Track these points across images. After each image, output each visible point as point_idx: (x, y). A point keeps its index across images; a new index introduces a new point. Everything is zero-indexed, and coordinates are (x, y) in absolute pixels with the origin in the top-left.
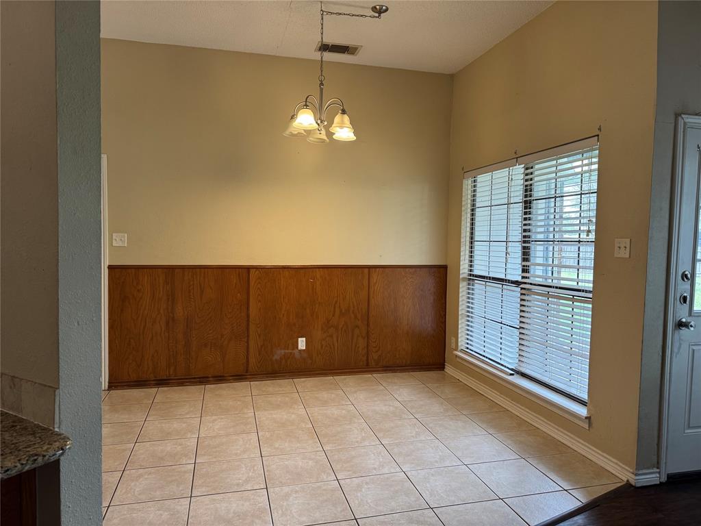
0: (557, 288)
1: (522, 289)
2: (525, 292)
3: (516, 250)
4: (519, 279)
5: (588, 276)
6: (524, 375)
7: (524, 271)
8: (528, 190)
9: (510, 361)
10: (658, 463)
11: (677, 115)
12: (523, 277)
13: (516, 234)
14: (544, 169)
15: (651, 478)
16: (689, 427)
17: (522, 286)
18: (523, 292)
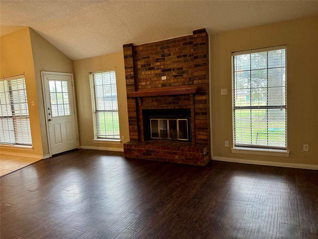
0: (22, 116)
1: (13, 118)
2: (14, 119)
3: (9, 107)
4: (12, 115)
5: (28, 114)
6: (17, 144)
7: (12, 113)
8: (10, 88)
9: (13, 141)
10: (49, 153)
11: (41, 71)
12: (13, 115)
13: (8, 102)
14: (13, 82)
15: (48, 156)
16: (56, 143)
17: (13, 117)
18: (13, 119)
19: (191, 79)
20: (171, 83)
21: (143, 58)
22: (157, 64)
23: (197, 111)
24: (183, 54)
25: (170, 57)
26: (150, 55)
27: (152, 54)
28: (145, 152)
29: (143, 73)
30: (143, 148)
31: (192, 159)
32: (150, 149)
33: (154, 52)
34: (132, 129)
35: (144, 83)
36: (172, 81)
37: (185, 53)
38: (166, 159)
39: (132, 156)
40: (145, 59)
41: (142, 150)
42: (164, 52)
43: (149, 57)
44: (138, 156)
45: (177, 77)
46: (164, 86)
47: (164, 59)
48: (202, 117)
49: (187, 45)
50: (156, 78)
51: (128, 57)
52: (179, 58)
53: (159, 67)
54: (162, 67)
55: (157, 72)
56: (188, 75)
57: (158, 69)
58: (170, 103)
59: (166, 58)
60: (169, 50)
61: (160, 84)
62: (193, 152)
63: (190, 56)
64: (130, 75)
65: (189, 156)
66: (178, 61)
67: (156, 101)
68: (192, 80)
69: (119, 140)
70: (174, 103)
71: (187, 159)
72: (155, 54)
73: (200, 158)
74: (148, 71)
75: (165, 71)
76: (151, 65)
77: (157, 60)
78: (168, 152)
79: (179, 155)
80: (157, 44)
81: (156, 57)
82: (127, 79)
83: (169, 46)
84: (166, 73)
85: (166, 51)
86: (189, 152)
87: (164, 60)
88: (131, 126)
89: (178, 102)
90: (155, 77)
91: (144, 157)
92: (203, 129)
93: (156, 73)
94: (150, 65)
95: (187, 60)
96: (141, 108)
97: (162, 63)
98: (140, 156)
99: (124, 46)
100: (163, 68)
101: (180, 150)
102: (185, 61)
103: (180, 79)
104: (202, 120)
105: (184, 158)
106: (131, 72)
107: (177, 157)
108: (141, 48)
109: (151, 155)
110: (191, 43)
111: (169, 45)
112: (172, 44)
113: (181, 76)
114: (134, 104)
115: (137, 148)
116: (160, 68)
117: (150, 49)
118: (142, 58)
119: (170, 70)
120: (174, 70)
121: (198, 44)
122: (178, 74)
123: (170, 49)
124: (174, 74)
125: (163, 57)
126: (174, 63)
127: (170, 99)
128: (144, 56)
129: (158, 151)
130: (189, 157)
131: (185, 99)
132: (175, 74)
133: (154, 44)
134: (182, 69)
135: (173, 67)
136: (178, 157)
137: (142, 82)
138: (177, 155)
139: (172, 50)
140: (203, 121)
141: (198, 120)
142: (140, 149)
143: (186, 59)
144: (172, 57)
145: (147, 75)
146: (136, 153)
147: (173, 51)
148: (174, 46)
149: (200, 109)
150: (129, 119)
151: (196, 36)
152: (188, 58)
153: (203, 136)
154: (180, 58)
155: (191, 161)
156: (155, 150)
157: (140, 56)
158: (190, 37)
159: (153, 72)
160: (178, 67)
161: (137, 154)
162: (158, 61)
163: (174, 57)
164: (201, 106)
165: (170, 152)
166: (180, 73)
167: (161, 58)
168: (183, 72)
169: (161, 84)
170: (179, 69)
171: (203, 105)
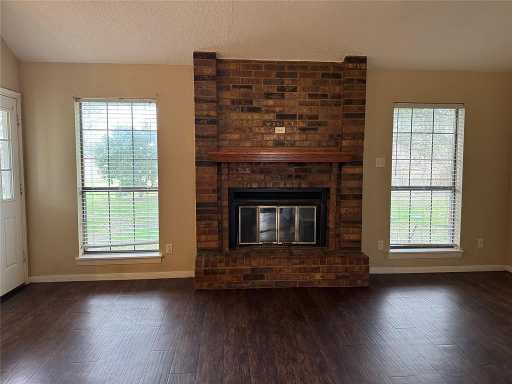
19: (333, 136)
20: (295, 142)
21: (238, 86)
22: (267, 103)
23: (345, 192)
24: (320, 92)
25: (296, 93)
26: (253, 83)
27: (258, 82)
28: (249, 273)
29: (234, 116)
30: (246, 265)
31: (348, 277)
32: (262, 267)
33: (263, 78)
34: (205, 227)
35: (236, 136)
36: (297, 138)
37: (325, 92)
38: (296, 281)
39: (216, 286)
40: (242, 90)
41: (242, 270)
42: (283, 82)
43: (250, 87)
44: (232, 283)
45: (307, 132)
46: (281, 145)
47: (283, 96)
48: (353, 203)
49: (329, 78)
50: (263, 128)
51: (205, 80)
52: (312, 98)
53: (272, 109)
54: (277, 109)
55: (267, 117)
56: (327, 129)
57: (268, 112)
58: (290, 176)
59: (286, 94)
60: (294, 80)
61: (272, 142)
62: (350, 264)
63: (333, 97)
64: (208, 116)
65: (342, 272)
66: (312, 104)
67: (262, 173)
68: (335, 139)
69: (157, 254)
70: (297, 177)
71: (338, 278)
72: (265, 83)
73: (362, 274)
74: (246, 114)
75: (282, 118)
76: (254, 102)
77: (268, 96)
78: (300, 270)
79: (323, 272)
80: (270, 65)
81: (266, 89)
82: (199, 124)
83: (296, 73)
84: (286, 122)
85: (287, 82)
86: (343, 265)
87: (284, 98)
88: (203, 222)
89: (306, 176)
90: (262, 126)
91: (245, 285)
92: (355, 222)
93: (263, 118)
94: (251, 102)
95: (327, 104)
96: (226, 186)
97: (278, 102)
98: (237, 283)
99: (196, 55)
100: (280, 111)
101: (326, 263)
102: (323, 105)
103: (312, 135)
104: (354, 207)
105: (332, 276)
106: (209, 110)
107: (318, 276)
108: (233, 67)
109: (262, 277)
110: (337, 76)
111: (296, 71)
112: (301, 72)
113: (314, 129)
114: (212, 177)
115: (230, 268)
116: (275, 112)
117: (253, 71)
118: (234, 86)
119: (293, 117)
120: (301, 117)
121: (353, 79)
122: (309, 125)
123: (297, 79)
124: (301, 124)
125: (283, 91)
126: (303, 105)
127: (290, 169)
128: (238, 82)
129: (280, 268)
130: (342, 274)
131: (320, 171)
132: (304, 125)
133: (263, 64)
134: (317, 117)
135: (300, 112)
136: (321, 277)
137: (230, 133)
138: (319, 272)
139: (301, 82)
140: (355, 209)
141: (345, 207)
142: (238, 267)
143: (326, 101)
144: (300, 95)
145: (244, 120)
146: (227, 278)
147: (303, 83)
148: (304, 76)
149: (351, 189)
150: (197, 206)
151: (350, 65)
152: (328, 100)
153: (353, 235)
154: (315, 99)
155: (344, 280)
156: (272, 267)
157: (229, 82)
158: (335, 65)
159: (256, 116)
160: (309, 113)
161: (229, 280)
162: (270, 97)
163: (302, 95)
164: (353, 184)
165: (305, 268)
166: (314, 125)
167: (276, 92)
168: (319, 124)
169: (273, 140)
170: (310, 117)
171: (356, 182)
